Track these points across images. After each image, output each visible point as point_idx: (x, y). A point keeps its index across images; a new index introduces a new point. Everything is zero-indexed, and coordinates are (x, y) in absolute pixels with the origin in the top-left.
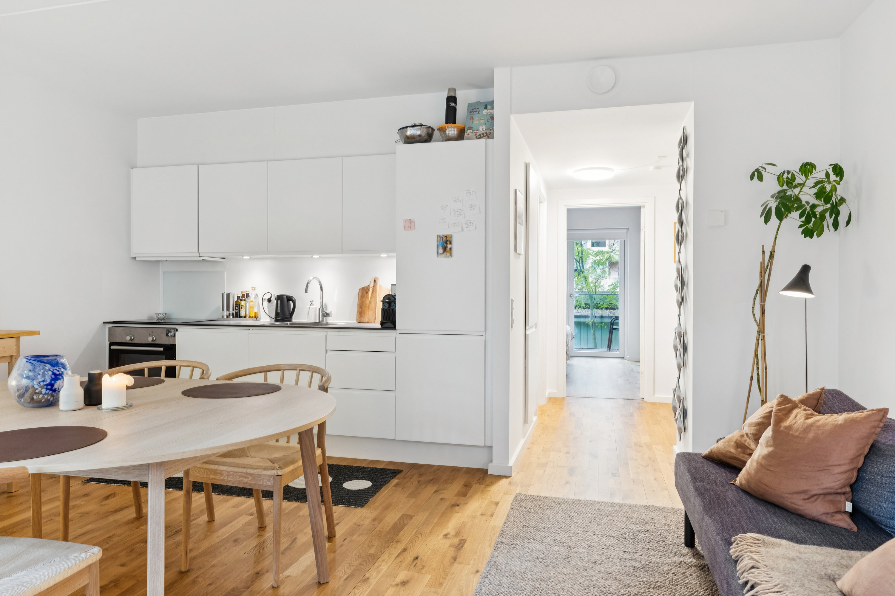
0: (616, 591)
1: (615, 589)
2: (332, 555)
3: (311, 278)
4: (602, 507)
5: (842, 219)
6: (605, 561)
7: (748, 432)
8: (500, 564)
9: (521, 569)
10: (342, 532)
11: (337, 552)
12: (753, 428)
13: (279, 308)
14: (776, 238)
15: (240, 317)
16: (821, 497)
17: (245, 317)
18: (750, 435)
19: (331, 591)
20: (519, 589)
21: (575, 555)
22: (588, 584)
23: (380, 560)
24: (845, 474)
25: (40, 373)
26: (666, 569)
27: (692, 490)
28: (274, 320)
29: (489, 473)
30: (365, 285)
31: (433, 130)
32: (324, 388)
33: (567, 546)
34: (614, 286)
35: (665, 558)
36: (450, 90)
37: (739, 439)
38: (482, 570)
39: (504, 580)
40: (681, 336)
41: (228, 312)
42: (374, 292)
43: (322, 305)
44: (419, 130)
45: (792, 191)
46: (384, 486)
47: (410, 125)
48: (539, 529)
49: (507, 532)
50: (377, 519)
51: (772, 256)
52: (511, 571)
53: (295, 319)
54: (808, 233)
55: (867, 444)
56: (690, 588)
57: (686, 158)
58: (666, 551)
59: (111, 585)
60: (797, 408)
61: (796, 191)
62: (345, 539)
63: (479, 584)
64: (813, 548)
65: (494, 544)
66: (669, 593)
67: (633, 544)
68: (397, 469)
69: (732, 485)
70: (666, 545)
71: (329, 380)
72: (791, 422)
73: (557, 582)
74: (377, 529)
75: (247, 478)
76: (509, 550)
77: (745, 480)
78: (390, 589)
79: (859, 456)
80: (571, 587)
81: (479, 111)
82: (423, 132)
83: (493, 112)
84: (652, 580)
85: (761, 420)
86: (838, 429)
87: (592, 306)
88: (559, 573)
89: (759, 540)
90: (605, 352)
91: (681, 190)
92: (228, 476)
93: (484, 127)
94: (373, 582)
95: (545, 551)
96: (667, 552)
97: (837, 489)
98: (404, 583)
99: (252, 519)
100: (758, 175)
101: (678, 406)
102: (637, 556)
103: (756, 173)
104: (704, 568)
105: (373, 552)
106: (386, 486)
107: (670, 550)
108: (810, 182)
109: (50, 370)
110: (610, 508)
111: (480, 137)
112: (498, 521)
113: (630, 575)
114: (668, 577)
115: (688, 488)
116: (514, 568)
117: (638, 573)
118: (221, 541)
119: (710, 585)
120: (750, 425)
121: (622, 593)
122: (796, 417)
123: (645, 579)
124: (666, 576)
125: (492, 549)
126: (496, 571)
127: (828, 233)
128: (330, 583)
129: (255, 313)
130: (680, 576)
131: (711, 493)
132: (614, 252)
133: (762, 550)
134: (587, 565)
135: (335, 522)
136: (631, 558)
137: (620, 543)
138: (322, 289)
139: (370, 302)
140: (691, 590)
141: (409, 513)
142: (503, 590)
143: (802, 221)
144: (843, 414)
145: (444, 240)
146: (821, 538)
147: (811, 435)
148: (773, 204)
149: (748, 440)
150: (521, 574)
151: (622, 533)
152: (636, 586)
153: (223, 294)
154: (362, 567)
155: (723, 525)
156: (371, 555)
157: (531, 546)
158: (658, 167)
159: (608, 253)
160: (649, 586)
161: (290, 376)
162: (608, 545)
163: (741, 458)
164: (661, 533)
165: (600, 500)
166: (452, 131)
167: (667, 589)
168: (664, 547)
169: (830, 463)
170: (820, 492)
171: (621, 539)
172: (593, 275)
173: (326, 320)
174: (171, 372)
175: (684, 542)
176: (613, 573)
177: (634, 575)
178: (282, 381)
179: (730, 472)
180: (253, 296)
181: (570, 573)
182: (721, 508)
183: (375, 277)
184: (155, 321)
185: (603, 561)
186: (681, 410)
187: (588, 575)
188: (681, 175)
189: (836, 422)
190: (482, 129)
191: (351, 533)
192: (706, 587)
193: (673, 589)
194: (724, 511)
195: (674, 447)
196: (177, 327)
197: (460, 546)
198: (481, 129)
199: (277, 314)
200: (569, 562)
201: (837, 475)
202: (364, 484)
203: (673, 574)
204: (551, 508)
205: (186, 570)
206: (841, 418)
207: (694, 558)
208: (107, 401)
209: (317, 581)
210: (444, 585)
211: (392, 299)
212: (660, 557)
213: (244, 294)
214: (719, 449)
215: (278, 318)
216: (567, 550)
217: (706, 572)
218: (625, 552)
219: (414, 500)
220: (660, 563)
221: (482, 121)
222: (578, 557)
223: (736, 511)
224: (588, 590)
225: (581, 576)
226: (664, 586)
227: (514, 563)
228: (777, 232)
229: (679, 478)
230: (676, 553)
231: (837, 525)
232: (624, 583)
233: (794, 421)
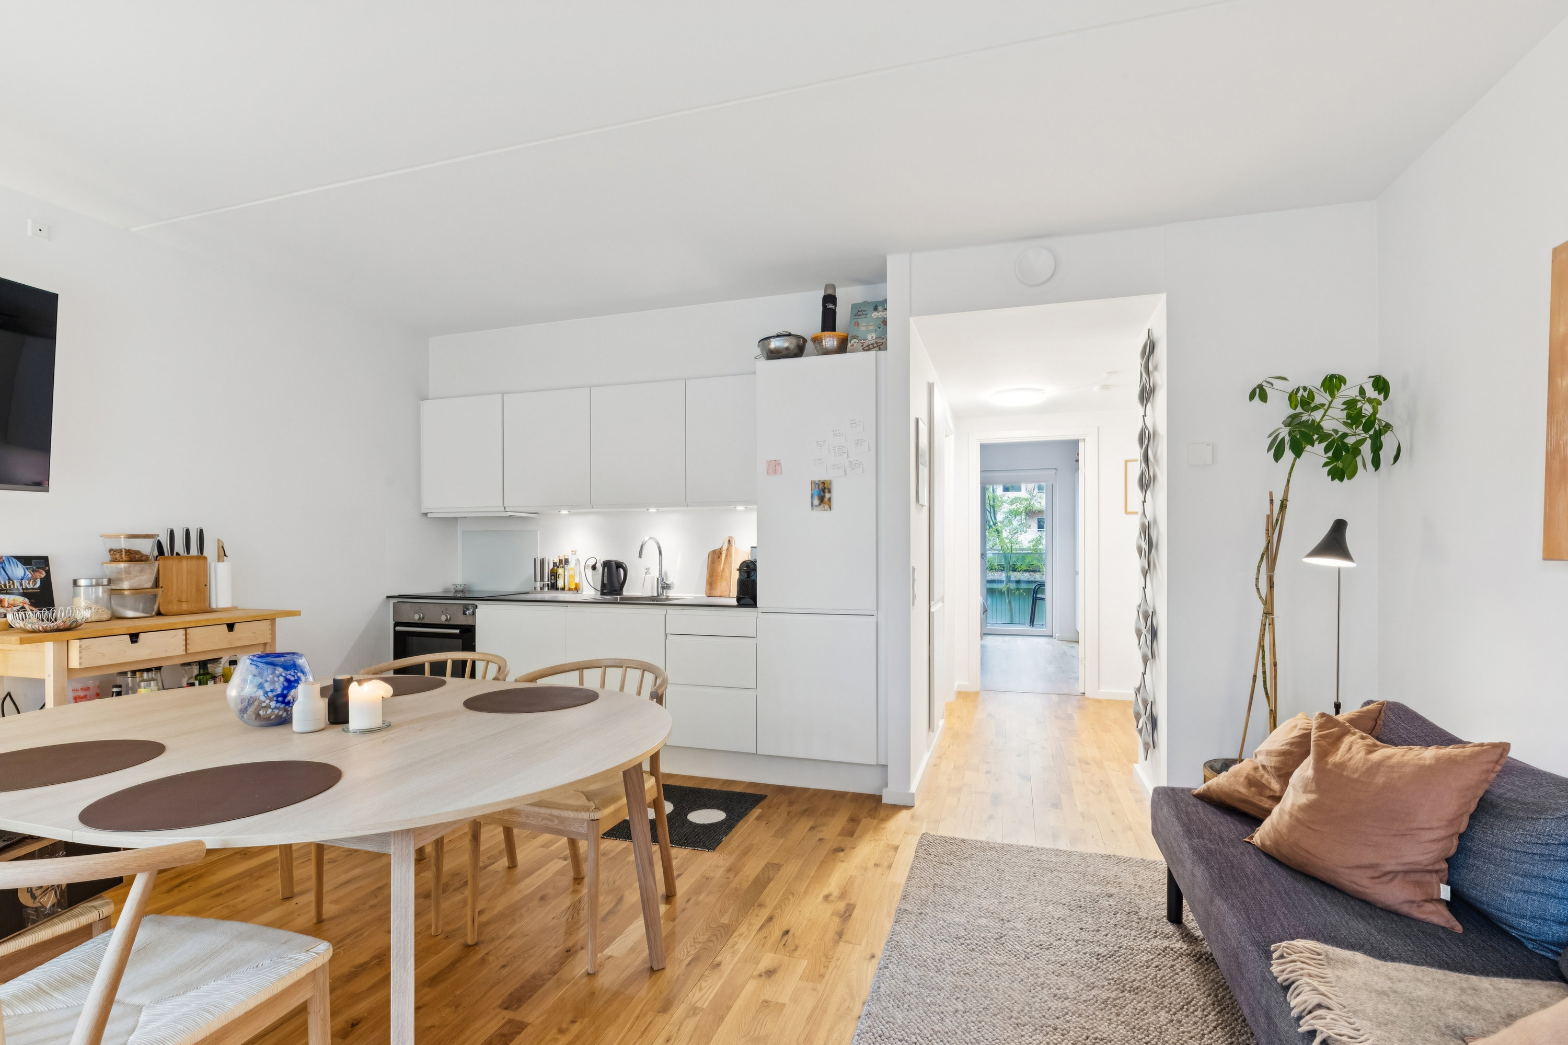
0: (1075, 995)
1: (1074, 991)
2: (671, 924)
3: (646, 539)
4: (1043, 856)
5: (1386, 454)
6: (1054, 944)
7: (1265, 763)
8: (905, 946)
9: (934, 954)
10: (685, 888)
11: (677, 920)
12: (1275, 759)
13: (605, 578)
14: (1288, 481)
15: (557, 589)
16: (1400, 876)
17: (563, 589)
18: (1269, 769)
19: (668, 982)
20: (933, 989)
21: (1011, 933)
22: (1033, 983)
23: (736, 934)
24: (1440, 843)
25: (268, 679)
26: (1144, 959)
27: (1188, 850)
28: (599, 593)
29: (884, 801)
30: (717, 547)
31: (805, 341)
32: (658, 698)
33: (998, 918)
34: (1035, 545)
35: (1141, 941)
36: (827, 287)
37: (1252, 773)
38: (879, 954)
39: (912, 973)
40: (1148, 616)
41: (542, 583)
42: (729, 557)
43: (661, 574)
44: (786, 341)
45: (1310, 415)
46: (742, 818)
47: (774, 335)
48: (957, 890)
49: (913, 894)
50: (733, 870)
51: (1283, 506)
52: (921, 958)
53: (626, 592)
54: (1338, 474)
55: (1475, 798)
56: (1183, 992)
57: (1152, 372)
58: (1141, 929)
59: (373, 963)
60: (1350, 735)
61: (1317, 415)
62: (689, 900)
63: (876, 979)
64: (1409, 968)
65: (894, 912)
66: (1154, 999)
67: (1093, 917)
68: (759, 793)
69: (1248, 844)
70: (1140, 919)
71: (665, 682)
72: (1343, 756)
73: (988, 978)
74: (733, 885)
75: (552, 821)
76: (915, 923)
77: (1271, 841)
78: (750, 981)
79: (1462, 815)
80: (1010, 987)
81: (866, 314)
82: (791, 343)
83: (886, 315)
84: (1126, 977)
85: (1287, 747)
86: (1425, 772)
87: (1007, 568)
88: (990, 963)
89: (1319, 954)
90: (1027, 628)
91: (1145, 416)
92: (527, 817)
93: (874, 335)
94: (727, 969)
95: (967, 926)
96: (1143, 930)
97: (1426, 866)
98: (770, 973)
99: (567, 865)
100: (1260, 393)
101: (1143, 712)
102: (1099, 936)
103: (1258, 390)
104: (1204, 960)
105: (726, 922)
106: (745, 819)
107: (1148, 927)
108: (1338, 402)
109: (281, 675)
110: (1054, 859)
111: (868, 348)
112: (899, 876)
113: (1093, 969)
114: (1148, 972)
115: (1180, 846)
116: (924, 952)
117: (1105, 965)
118: (522, 899)
119: (1213, 988)
120: (1269, 753)
121: (1084, 999)
122: (1350, 748)
123: (1115, 976)
124: (1145, 970)
125: (892, 920)
126: (899, 957)
127: (1365, 475)
128: (667, 969)
129: (576, 585)
130: (1167, 971)
131: (1219, 858)
132: (1035, 498)
133: (1328, 972)
134: (1029, 950)
135: (676, 873)
136: (1091, 940)
137: (1074, 914)
138: (660, 553)
139: (723, 570)
140: (1186, 996)
141: (777, 862)
142: (911, 989)
143: (1327, 458)
144: (1430, 748)
145: (820, 488)
146: (1409, 945)
147: (1380, 780)
148: (1284, 433)
149: (1266, 776)
150: (935, 963)
151: (1074, 898)
152: (1103, 987)
153: (535, 560)
154: (711, 944)
155: (1248, 917)
156: (724, 926)
157: (945, 916)
158: (1105, 387)
159: (1027, 500)
160: (1124, 987)
161: (614, 675)
162: (1056, 917)
163: (1257, 802)
164: (1130, 899)
165: (1038, 846)
166: (830, 341)
167: (1150, 993)
168: (1138, 923)
169: (1415, 825)
170: (1400, 868)
171: (1074, 908)
172: (1008, 528)
173: (666, 593)
174: (460, 669)
175: (1166, 914)
176: (1068, 964)
177: (1099, 968)
178: (603, 685)
179: (1240, 822)
180: (574, 562)
181: (1006, 964)
182: (1239, 886)
183: (730, 537)
184: (451, 595)
185: (1051, 944)
186: (1147, 718)
187: (1032, 966)
188: (1146, 395)
189: (1422, 762)
190: (871, 337)
191: (697, 890)
192: (1208, 991)
193: (1159, 994)
194: (1245, 891)
195: (1136, 765)
196: (476, 603)
197: (846, 915)
198: (869, 337)
199: (603, 586)
200: (1003, 944)
201: (1427, 844)
202: (713, 816)
203: (1156, 967)
204: (971, 857)
205: (474, 943)
206: (1429, 754)
207: (1184, 941)
208: (356, 720)
209: (648, 966)
210: (827, 977)
211: (752, 566)
212: (1135, 939)
213: (562, 560)
214: (1220, 787)
215: (605, 591)
216: (998, 925)
217: (1204, 966)
218: (1081, 929)
219: (782, 841)
220: (1136, 948)
221: (871, 328)
222: (1015, 937)
223: (1264, 891)
224: (1033, 992)
225: (1021, 967)
226: (1145, 988)
227: (924, 944)
228: (1290, 474)
229: (1162, 826)
230: (1156, 932)
231: (1427, 920)
232: (1086, 981)
233: (1348, 756)
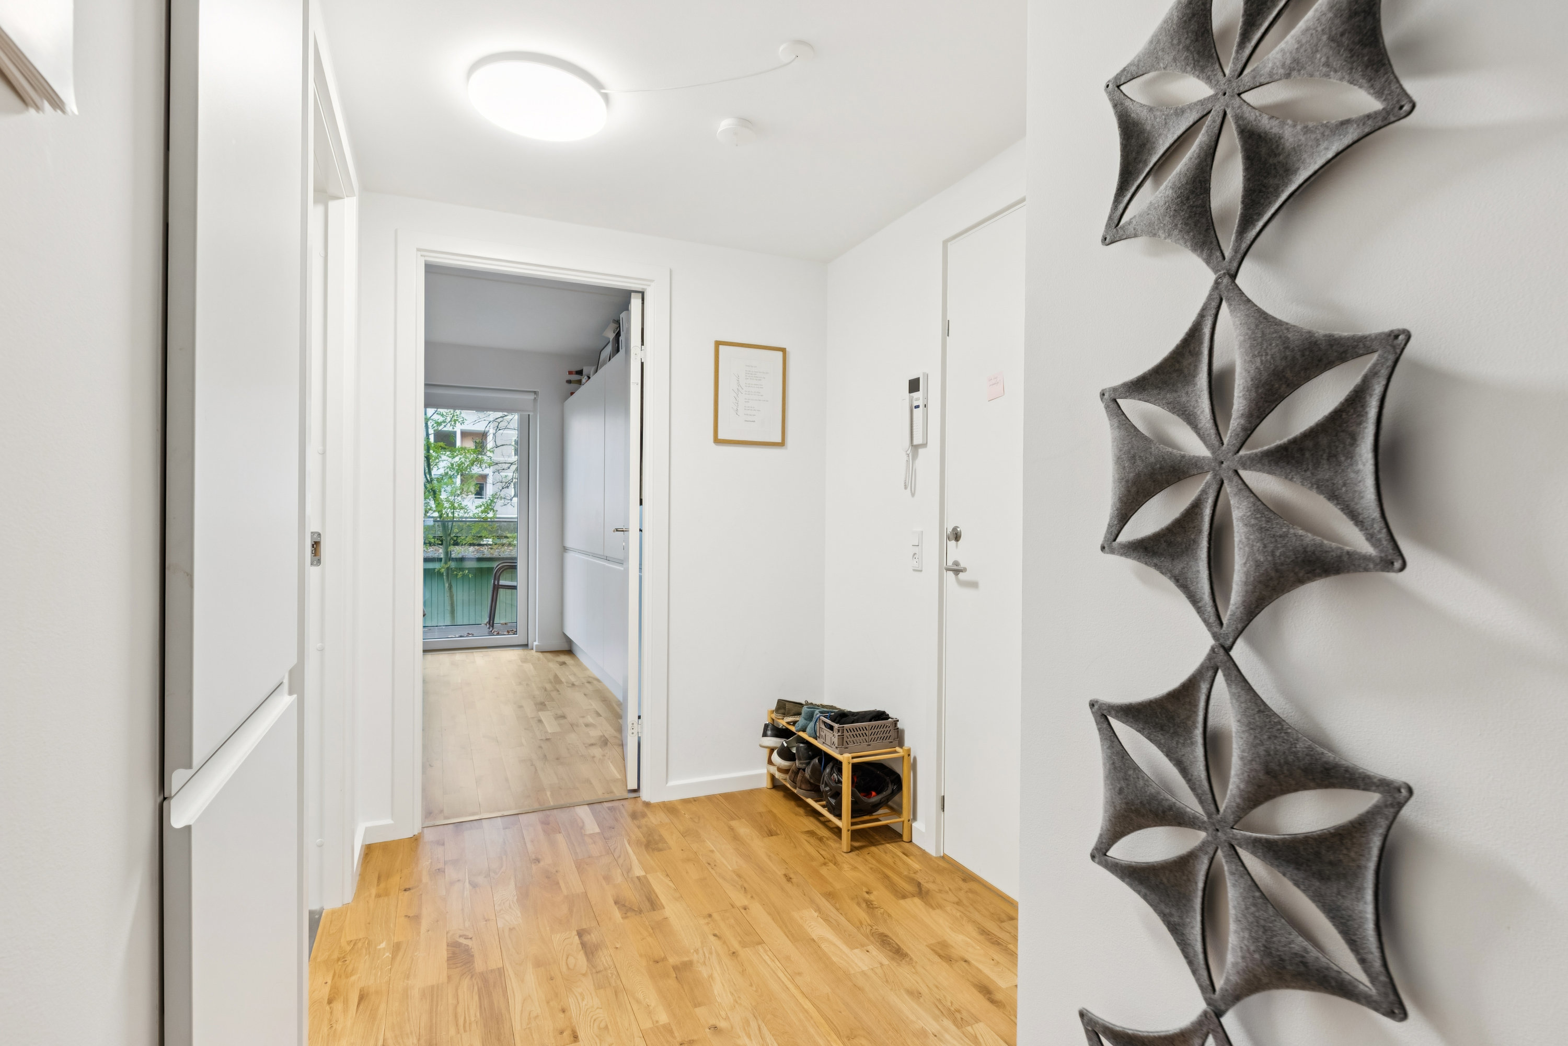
34: (485, 508)
87: (446, 542)
90: (487, 635)
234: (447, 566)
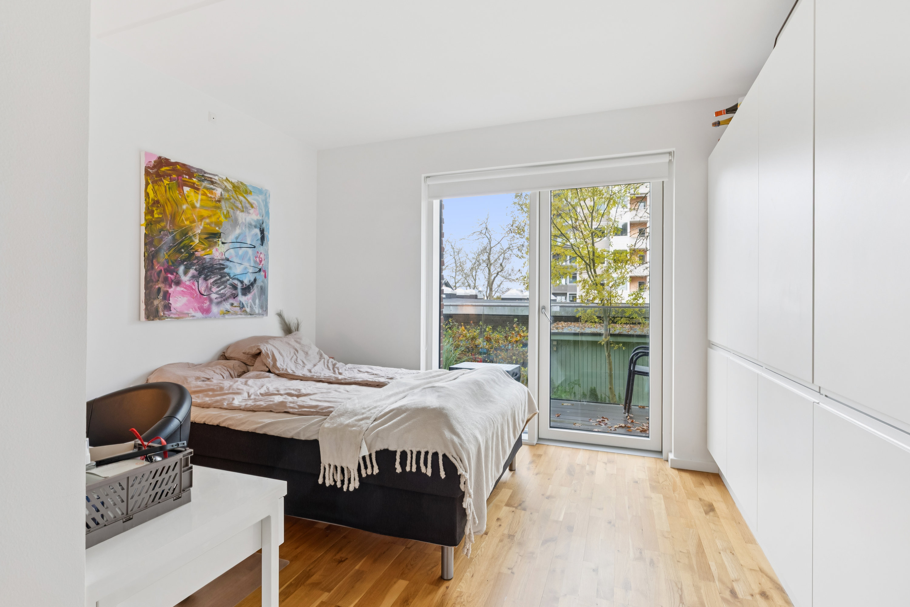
87: (606, 321)
234: (606, 340)
